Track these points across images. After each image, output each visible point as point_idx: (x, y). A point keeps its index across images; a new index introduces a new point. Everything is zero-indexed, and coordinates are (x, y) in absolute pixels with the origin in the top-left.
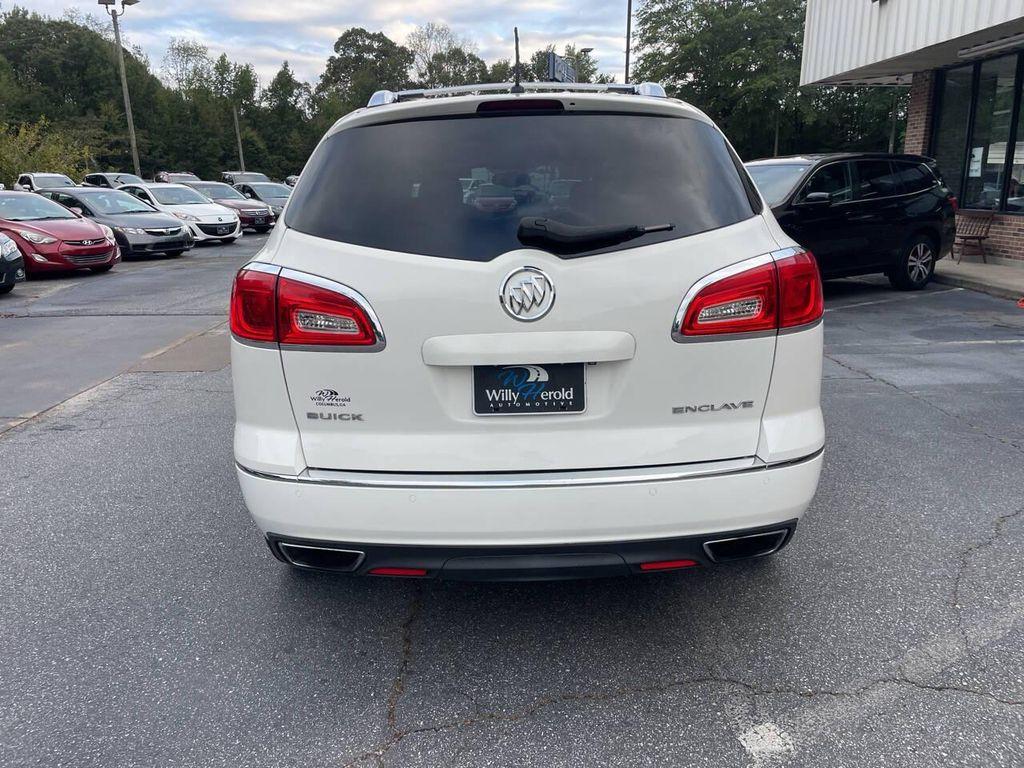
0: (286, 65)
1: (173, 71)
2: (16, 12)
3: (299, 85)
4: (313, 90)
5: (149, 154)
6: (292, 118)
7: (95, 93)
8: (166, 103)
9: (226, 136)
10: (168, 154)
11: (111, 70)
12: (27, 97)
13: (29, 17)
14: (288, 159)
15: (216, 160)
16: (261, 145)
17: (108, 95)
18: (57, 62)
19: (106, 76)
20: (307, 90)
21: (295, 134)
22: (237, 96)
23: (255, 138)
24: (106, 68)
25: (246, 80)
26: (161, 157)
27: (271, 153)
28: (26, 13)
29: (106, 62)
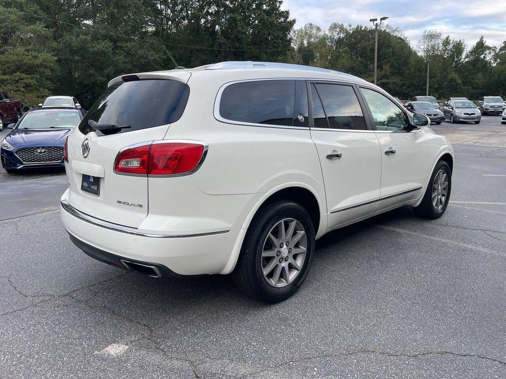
0: (482, 38)
1: (422, 47)
2: (357, 28)
3: (489, 48)
4: (497, 51)
5: (401, 88)
6: (480, 66)
7: (382, 61)
8: (413, 63)
9: (441, 77)
10: (410, 88)
11: (391, 49)
12: (354, 65)
13: (363, 29)
14: (474, 88)
15: (433, 90)
16: (459, 81)
17: (388, 62)
18: (368, 48)
19: (388, 53)
20: (494, 50)
21: (480, 75)
22: (452, 57)
23: (457, 78)
24: (389, 49)
25: (459, 48)
26: (406, 89)
27: (464, 86)
28: (361, 27)
29: (390, 46)
